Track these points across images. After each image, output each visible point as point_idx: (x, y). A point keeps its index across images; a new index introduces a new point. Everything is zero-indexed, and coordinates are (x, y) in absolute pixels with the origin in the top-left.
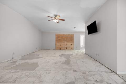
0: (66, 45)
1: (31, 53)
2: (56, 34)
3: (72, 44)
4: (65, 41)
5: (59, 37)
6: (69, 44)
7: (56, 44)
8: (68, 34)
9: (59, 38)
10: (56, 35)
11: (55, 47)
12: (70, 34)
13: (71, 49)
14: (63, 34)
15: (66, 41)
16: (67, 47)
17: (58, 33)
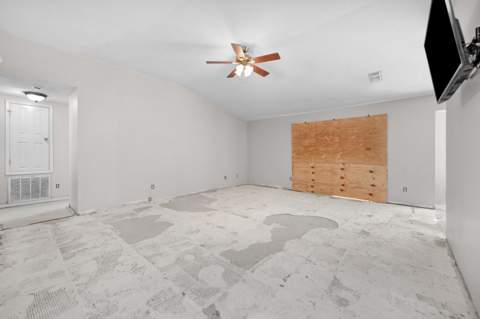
0: (342, 173)
1: (207, 192)
2: (293, 125)
3: (371, 167)
4: (335, 152)
5: (306, 136)
6: (357, 171)
7: (293, 167)
8: (353, 119)
9: (306, 142)
10: (295, 128)
11: (291, 179)
12: (363, 114)
13: (371, 195)
14: (325, 122)
15: (339, 156)
16: (342, 181)
17: (302, 121)
